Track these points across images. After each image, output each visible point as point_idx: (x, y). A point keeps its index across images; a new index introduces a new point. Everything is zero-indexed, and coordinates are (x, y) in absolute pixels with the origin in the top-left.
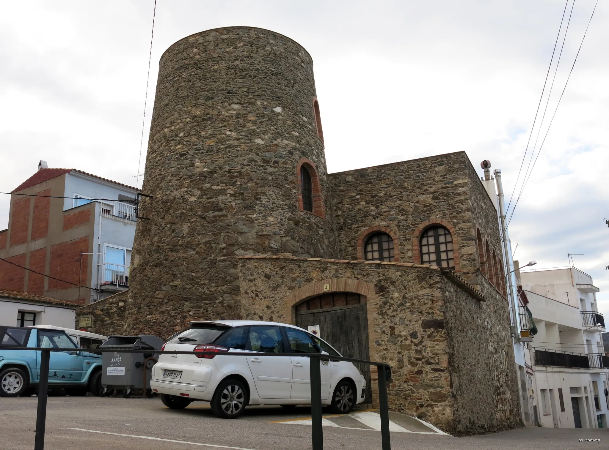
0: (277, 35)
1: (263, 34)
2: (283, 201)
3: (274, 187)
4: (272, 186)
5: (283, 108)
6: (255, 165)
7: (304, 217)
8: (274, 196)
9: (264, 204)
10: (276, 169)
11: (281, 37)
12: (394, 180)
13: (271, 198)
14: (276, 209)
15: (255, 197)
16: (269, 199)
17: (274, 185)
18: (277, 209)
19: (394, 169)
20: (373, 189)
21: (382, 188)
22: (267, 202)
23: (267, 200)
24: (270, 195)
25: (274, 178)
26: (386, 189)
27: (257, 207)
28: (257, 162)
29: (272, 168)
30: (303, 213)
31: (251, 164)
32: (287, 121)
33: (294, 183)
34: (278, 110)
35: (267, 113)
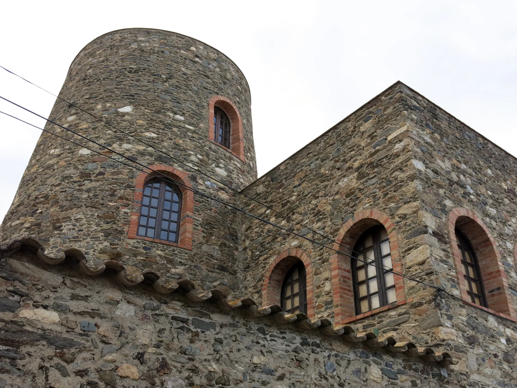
0: (153, 31)
1: (131, 33)
2: (98, 225)
3: (87, 207)
4: (84, 206)
5: (136, 107)
6: (68, 183)
7: (136, 248)
8: (84, 221)
9: (64, 234)
10: (98, 184)
11: (159, 32)
12: (308, 170)
13: (78, 224)
14: (81, 239)
15: (54, 224)
16: (74, 225)
17: (88, 204)
18: (84, 239)
19: (309, 153)
20: (284, 194)
21: (294, 187)
22: (70, 230)
23: (71, 227)
24: (77, 220)
25: (91, 195)
26: (299, 187)
27: (52, 240)
28: (71, 177)
29: (93, 183)
30: (135, 241)
31: (63, 183)
32: (137, 121)
33: (127, 199)
34: (128, 109)
35: (106, 115)
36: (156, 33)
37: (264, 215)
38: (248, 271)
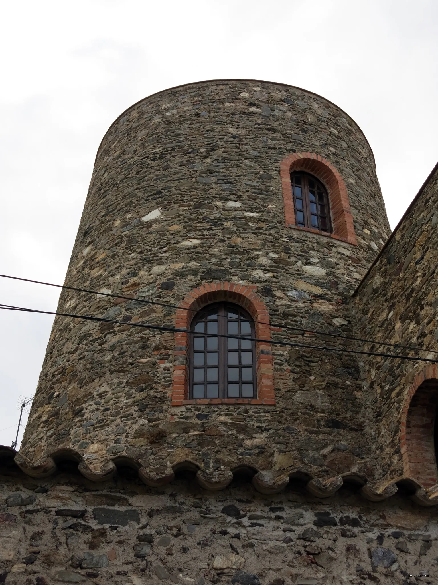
0: (180, 89)
1: (151, 103)
2: (128, 396)
3: (112, 373)
4: (108, 373)
5: (166, 208)
6: (86, 345)
7: (187, 418)
8: (110, 395)
9: (87, 420)
10: (124, 335)
11: (189, 88)
12: (430, 228)
13: (102, 401)
14: (108, 422)
15: (73, 408)
16: (98, 404)
17: (114, 369)
18: (112, 421)
19: (427, 201)
20: (406, 279)
21: (417, 263)
22: (93, 412)
23: (94, 407)
24: (100, 395)
25: (116, 355)
26: (423, 262)
27: (72, 432)
28: (90, 335)
29: (118, 336)
30: (183, 408)
31: (81, 346)
32: (170, 228)
33: (166, 348)
34: (155, 214)
35: (127, 232)
36: (185, 90)
37: (387, 322)
38: (381, 420)
